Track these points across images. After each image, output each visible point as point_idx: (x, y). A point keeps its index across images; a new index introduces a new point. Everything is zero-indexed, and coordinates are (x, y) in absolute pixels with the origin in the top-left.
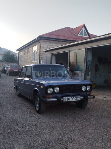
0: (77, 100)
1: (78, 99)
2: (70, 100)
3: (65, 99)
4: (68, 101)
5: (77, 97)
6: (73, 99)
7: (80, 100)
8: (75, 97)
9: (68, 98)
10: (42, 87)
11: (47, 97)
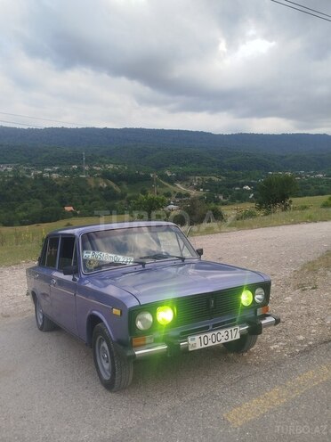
0: (230, 340)
1: (233, 334)
2: (210, 341)
3: (193, 342)
4: (204, 346)
5: (229, 330)
6: (216, 338)
7: (238, 337)
8: (223, 332)
9: (202, 336)
10: (116, 312)
11: (134, 343)
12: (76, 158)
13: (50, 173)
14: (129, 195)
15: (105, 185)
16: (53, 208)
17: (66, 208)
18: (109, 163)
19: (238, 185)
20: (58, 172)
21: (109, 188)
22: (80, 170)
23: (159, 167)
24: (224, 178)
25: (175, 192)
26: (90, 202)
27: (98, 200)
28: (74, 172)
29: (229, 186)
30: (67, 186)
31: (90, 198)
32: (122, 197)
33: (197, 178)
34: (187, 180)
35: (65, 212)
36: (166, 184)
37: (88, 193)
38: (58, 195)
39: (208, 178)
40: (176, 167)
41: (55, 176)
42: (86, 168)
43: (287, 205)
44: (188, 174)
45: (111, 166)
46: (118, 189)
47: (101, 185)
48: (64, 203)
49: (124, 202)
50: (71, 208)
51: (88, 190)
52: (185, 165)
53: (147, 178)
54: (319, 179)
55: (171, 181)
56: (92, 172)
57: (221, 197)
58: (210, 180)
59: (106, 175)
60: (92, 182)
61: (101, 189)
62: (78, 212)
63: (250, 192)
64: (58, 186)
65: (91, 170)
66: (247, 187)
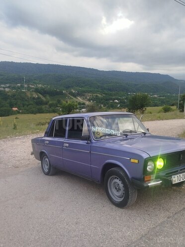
2: (181, 179)
3: (175, 179)
6: (184, 177)
9: (178, 176)
10: (135, 161)
11: (146, 179)
12: (20, 80)
13: (4, 88)
14: (50, 102)
15: (37, 96)
16: (6, 108)
17: (13, 109)
18: (39, 84)
19: (111, 99)
20: (9, 87)
21: (39, 98)
22: (22, 87)
23: (68, 87)
24: (104, 95)
25: (77, 102)
26: (28, 106)
27: (32, 105)
28: (19, 88)
29: (107, 100)
30: (14, 96)
31: (27, 103)
32: (46, 103)
33: (89, 94)
34: (84, 95)
35: (13, 111)
36: (72, 97)
37: (26, 100)
38: (8, 101)
39: (95, 95)
40: (77, 88)
41: (7, 90)
42: (26, 86)
43: (144, 111)
44: (84, 92)
45: (40, 86)
46: (44, 99)
47: (34, 96)
48: (12, 106)
49: (47, 106)
50: (16, 109)
51: (26, 98)
52: (82, 87)
53: (61, 93)
54: (155, 98)
55: (75, 95)
56: (29, 89)
57: (102, 106)
58: (97, 96)
59: (37, 91)
60: (29, 94)
61: (34, 98)
62: (21, 111)
63: (118, 103)
64: (9, 96)
65: (29, 87)
66: (116, 101)
